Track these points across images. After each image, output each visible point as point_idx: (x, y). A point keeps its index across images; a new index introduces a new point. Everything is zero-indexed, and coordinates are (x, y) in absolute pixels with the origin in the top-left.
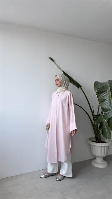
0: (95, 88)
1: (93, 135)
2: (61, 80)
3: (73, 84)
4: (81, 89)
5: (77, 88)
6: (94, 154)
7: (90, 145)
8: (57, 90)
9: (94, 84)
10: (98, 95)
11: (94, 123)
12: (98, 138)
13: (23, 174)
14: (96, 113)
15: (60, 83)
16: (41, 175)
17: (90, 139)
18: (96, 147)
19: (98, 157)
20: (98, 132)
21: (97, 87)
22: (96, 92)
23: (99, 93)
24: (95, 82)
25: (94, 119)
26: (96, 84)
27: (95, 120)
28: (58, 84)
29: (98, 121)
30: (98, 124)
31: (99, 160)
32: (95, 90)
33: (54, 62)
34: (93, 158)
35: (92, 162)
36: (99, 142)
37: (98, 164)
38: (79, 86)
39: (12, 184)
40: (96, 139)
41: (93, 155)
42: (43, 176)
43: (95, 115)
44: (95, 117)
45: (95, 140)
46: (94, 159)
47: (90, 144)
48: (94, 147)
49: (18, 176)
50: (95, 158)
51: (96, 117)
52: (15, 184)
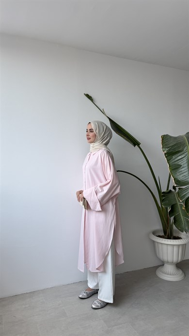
0: (163, 146)
1: (158, 226)
2: (96, 132)
3: (126, 140)
4: (140, 147)
5: (133, 146)
6: (161, 257)
9: (162, 140)
10: (169, 158)
11: (160, 206)
12: (168, 231)
14: (164, 189)
15: (93, 136)
17: (154, 233)
18: (165, 247)
19: (168, 262)
20: (168, 220)
21: (166, 145)
22: (165, 152)
23: (169, 155)
24: (164, 135)
25: (160, 199)
26: (165, 139)
27: (162, 201)
28: (90, 138)
29: (167, 201)
30: (168, 208)
31: (170, 268)
32: (164, 149)
33: (93, 102)
34: (160, 264)
35: (157, 271)
36: (169, 238)
37: (168, 274)
38: (135, 143)
39: (24, 306)
40: (165, 232)
41: (159, 259)
43: (163, 193)
44: (163, 196)
45: (162, 234)
46: (161, 266)
47: (154, 241)
48: (160, 245)
49: (32, 294)
50: (162, 264)
51: (165, 196)
52: (27, 306)
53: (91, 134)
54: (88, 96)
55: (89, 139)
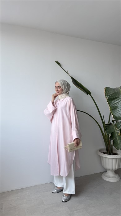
1: (103, 146)
2: (62, 87)
3: (82, 90)
4: (91, 95)
5: (86, 95)
6: (105, 167)
9: (105, 90)
10: (109, 102)
11: (104, 133)
12: (109, 149)
13: (28, 187)
14: (106, 122)
15: (61, 90)
17: (100, 151)
18: (107, 160)
19: (109, 170)
20: (109, 143)
21: (108, 94)
22: (107, 98)
23: (110, 100)
24: (106, 87)
26: (107, 90)
27: (105, 130)
29: (109, 130)
30: (109, 134)
31: (110, 174)
32: (106, 96)
33: (60, 66)
34: (104, 171)
37: (108, 177)
38: (88, 92)
39: (17, 198)
40: (107, 150)
43: (106, 124)
44: (106, 127)
45: (105, 151)
46: (105, 172)
47: (100, 156)
48: (104, 159)
49: (22, 190)
50: (106, 171)
52: (19, 197)
54: (57, 62)
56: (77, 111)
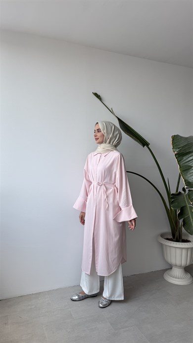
0: (173, 147)
1: (167, 229)
2: (103, 131)
3: (135, 140)
4: (149, 148)
5: (142, 147)
6: (169, 261)
7: (162, 245)
8: (96, 149)
9: (173, 140)
10: (179, 159)
11: (169, 208)
12: (177, 234)
13: (47, 292)
14: (173, 191)
15: (101, 136)
16: (73, 296)
17: (162, 236)
18: (173, 250)
19: (176, 266)
20: (177, 223)
21: (177, 146)
22: (176, 153)
23: (180, 156)
24: (175, 135)
25: (169, 201)
26: (176, 139)
27: (171, 203)
29: (176, 203)
30: (177, 210)
31: (178, 272)
32: (174, 150)
33: (101, 100)
34: (167, 268)
35: (164, 275)
36: (178, 241)
38: (144, 143)
39: (29, 307)
40: (174, 235)
41: (167, 263)
42: (76, 298)
43: (173, 194)
44: (172, 198)
45: (171, 237)
46: (169, 269)
48: (168, 249)
50: (170, 267)
51: (174, 197)
52: (33, 307)
53: (99, 134)
54: (96, 95)
55: (97, 139)
56: (127, 172)
